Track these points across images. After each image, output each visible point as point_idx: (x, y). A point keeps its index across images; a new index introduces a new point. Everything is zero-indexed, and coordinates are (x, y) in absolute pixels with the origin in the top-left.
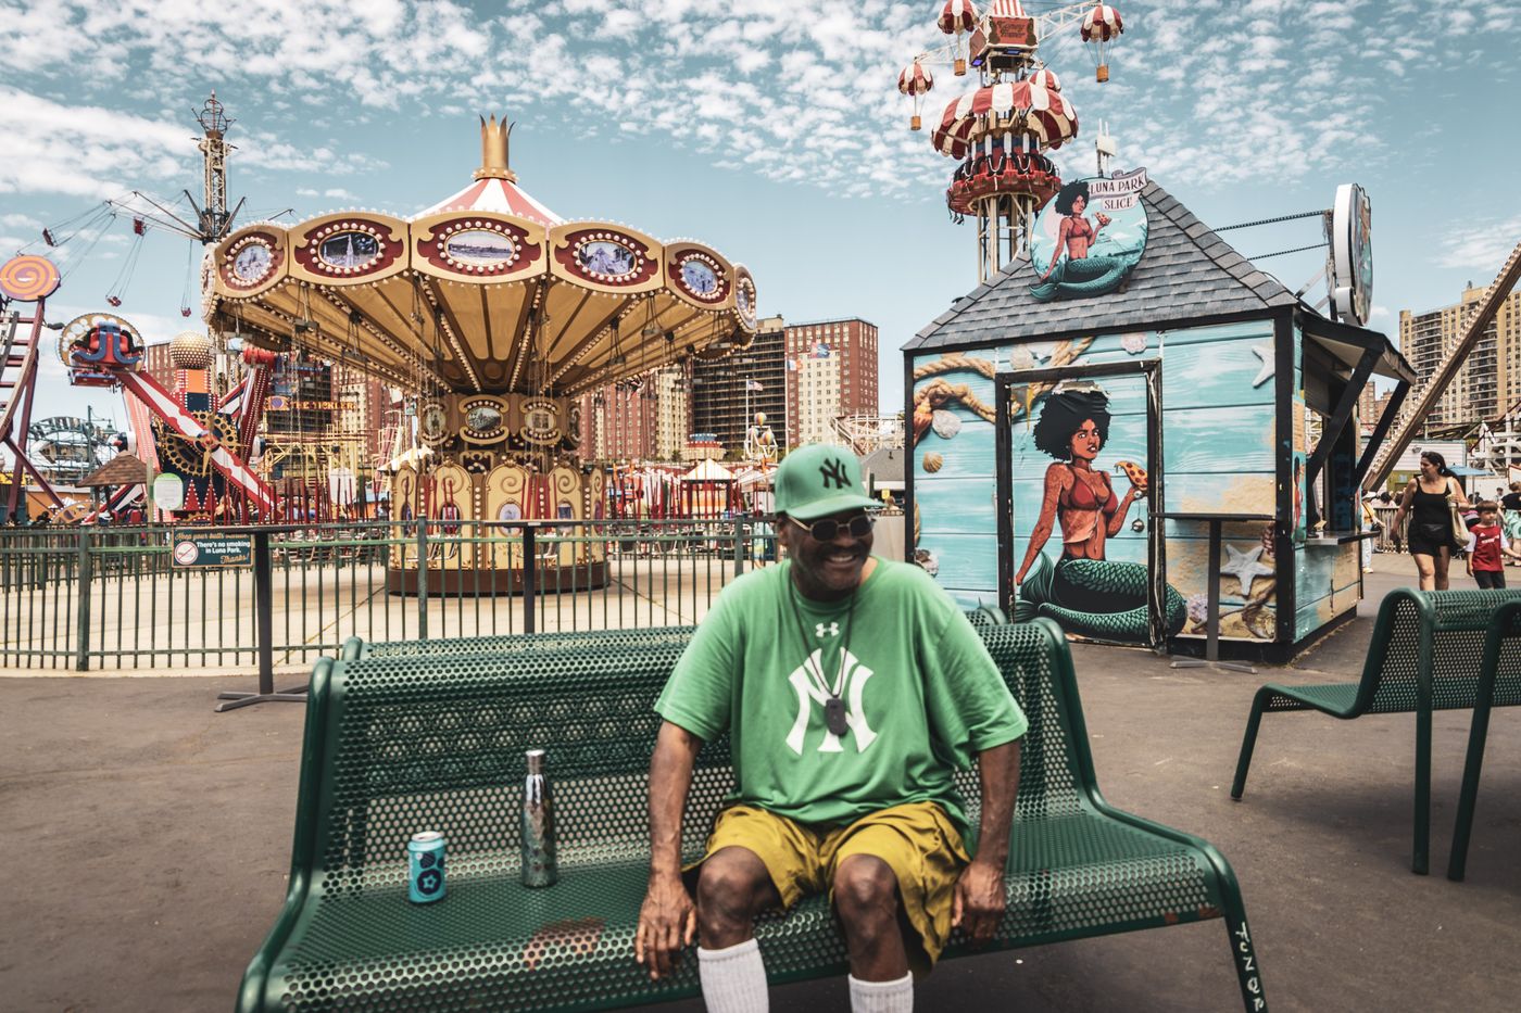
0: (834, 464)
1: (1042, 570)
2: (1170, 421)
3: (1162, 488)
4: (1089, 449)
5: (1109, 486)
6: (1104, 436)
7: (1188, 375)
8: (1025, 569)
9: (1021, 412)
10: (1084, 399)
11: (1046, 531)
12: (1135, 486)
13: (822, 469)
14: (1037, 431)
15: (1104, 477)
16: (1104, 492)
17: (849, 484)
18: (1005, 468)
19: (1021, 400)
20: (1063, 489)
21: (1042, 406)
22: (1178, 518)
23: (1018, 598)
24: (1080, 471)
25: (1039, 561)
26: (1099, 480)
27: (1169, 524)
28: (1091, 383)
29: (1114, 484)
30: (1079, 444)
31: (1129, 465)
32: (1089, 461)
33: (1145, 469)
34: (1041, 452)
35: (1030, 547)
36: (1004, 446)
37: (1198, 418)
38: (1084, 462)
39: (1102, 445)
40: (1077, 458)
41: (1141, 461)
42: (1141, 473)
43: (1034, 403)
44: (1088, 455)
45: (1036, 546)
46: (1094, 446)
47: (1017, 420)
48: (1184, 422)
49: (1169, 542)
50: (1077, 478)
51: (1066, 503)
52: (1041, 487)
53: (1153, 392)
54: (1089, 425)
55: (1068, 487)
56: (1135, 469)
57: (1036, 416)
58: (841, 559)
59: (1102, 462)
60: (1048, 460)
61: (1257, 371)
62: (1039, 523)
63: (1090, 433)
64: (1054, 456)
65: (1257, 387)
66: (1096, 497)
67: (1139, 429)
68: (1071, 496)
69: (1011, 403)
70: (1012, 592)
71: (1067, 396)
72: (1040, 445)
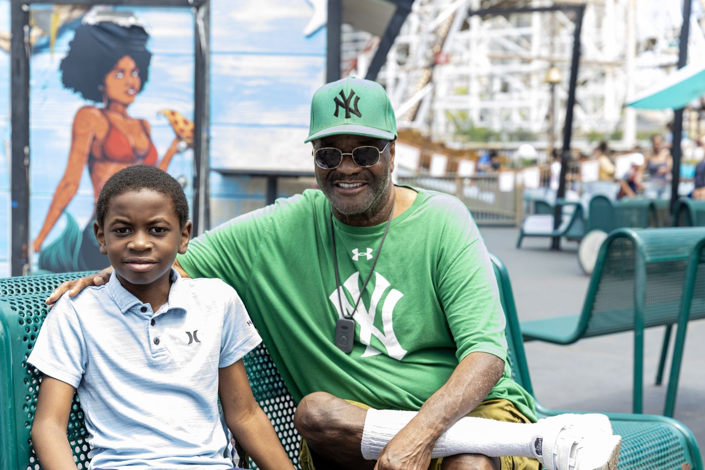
0: (347, 96)
1: (67, 235)
2: (219, 66)
3: (208, 141)
4: (127, 93)
5: (148, 135)
6: (144, 77)
7: (241, 16)
8: (44, 233)
9: (43, 41)
10: (123, 33)
11: (71, 188)
12: (179, 138)
13: (336, 100)
14: (65, 65)
15: (143, 126)
16: (141, 143)
17: (359, 115)
18: (21, 109)
19: (44, 27)
20: (95, 138)
21: (70, 36)
22: (227, 174)
23: (35, 268)
24: (115, 117)
25: (62, 225)
26: (137, 129)
27: (215, 180)
28: (130, 14)
29: (155, 135)
30: (116, 84)
31: (173, 113)
32: (126, 105)
33: (190, 118)
34: (69, 92)
35: (52, 207)
36: (21, 80)
37: (251, 65)
38: (120, 108)
39: (141, 88)
40: (111, 102)
41: (186, 109)
42: (186, 122)
43: (60, 32)
44: (124, 99)
45: (59, 205)
46: (133, 87)
47: (38, 49)
48: (235, 68)
49: (214, 202)
50: (111, 126)
51: (97, 153)
52: (67, 134)
53: (202, 31)
54: (127, 63)
55: (101, 135)
56: (179, 118)
57: (61, 49)
58: (346, 186)
59: (140, 108)
60: (75, 102)
61: (307, 20)
62: (65, 178)
63: (128, 73)
64: (86, 96)
65: (309, 36)
66: (134, 150)
67: (185, 72)
68: (103, 147)
69: (30, 28)
70: (27, 261)
71: (100, 27)
72: (67, 82)
